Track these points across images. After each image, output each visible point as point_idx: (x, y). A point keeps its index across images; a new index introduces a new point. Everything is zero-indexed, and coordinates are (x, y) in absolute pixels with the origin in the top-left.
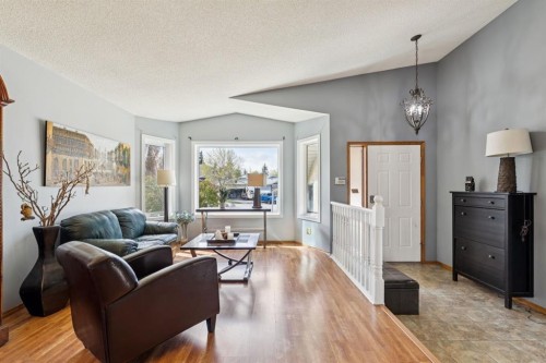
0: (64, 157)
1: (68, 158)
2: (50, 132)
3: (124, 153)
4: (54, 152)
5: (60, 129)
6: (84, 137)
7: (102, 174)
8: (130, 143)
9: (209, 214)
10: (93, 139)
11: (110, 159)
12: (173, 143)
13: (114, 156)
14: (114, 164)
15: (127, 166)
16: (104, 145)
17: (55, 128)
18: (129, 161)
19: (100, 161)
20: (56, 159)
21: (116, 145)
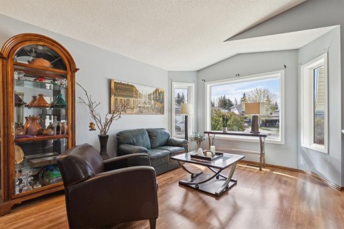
0: (121, 98)
1: (123, 99)
2: (113, 85)
3: (159, 94)
4: (115, 95)
5: (118, 83)
6: (133, 86)
7: (144, 107)
8: (164, 88)
9: (216, 135)
10: (138, 87)
11: (150, 99)
12: (193, 85)
13: (152, 96)
14: (153, 101)
15: (162, 102)
16: (145, 90)
17: (115, 83)
18: (163, 100)
19: (143, 100)
20: (116, 99)
21: (154, 89)
